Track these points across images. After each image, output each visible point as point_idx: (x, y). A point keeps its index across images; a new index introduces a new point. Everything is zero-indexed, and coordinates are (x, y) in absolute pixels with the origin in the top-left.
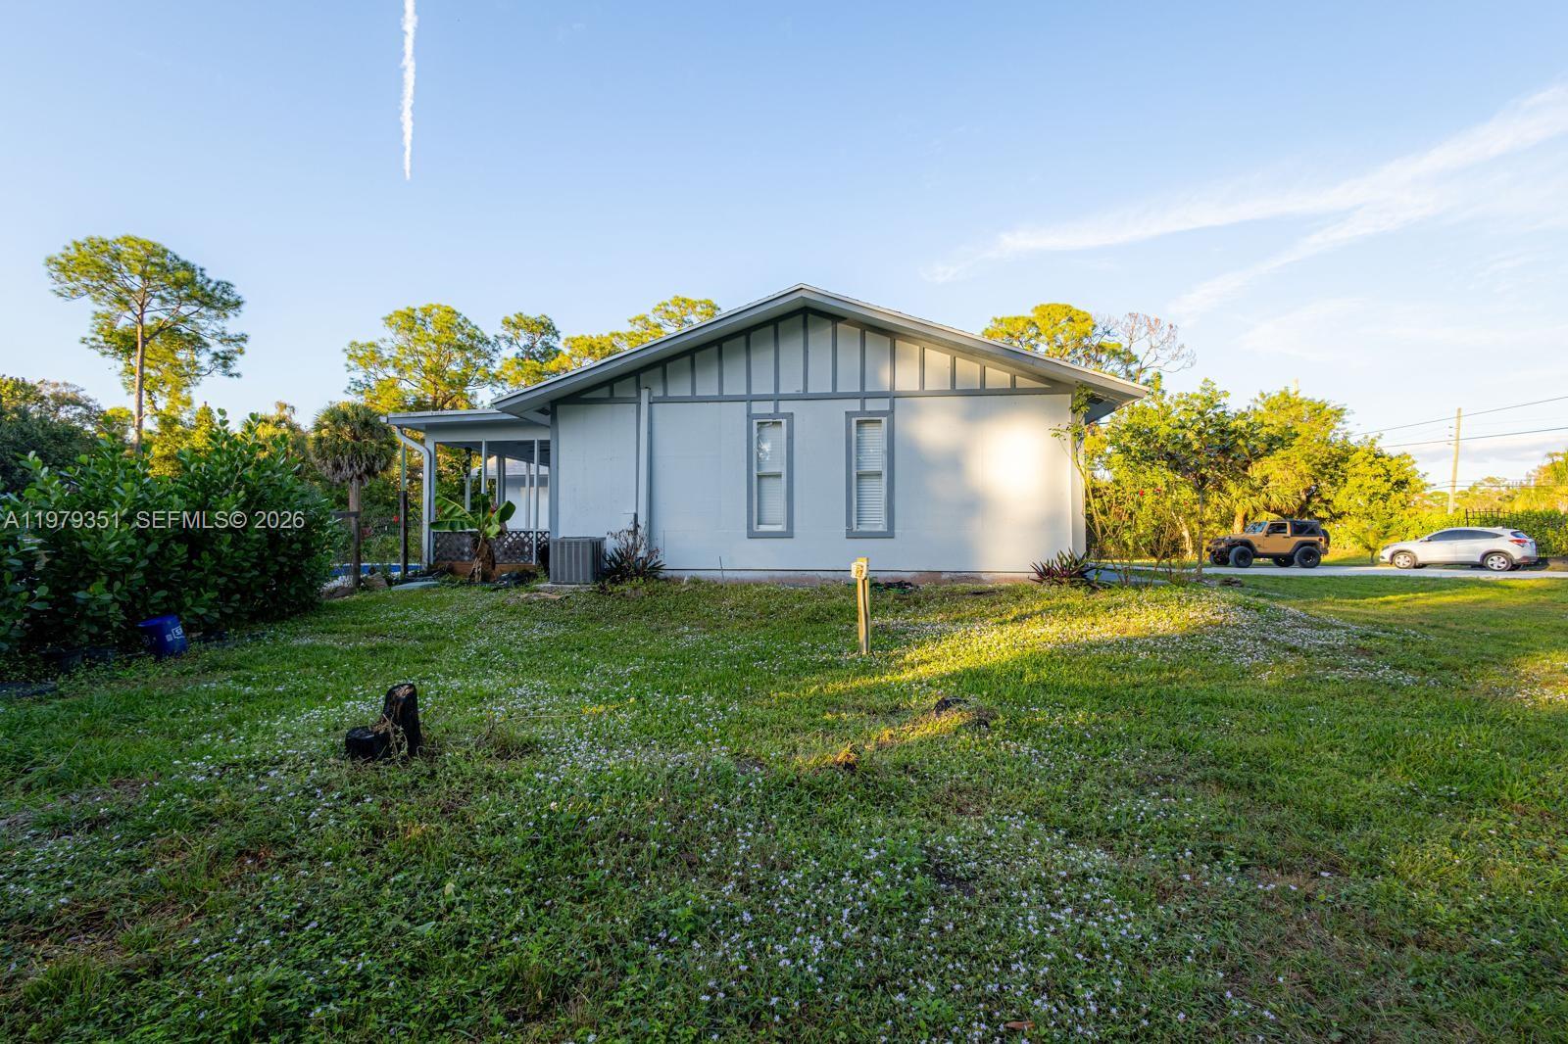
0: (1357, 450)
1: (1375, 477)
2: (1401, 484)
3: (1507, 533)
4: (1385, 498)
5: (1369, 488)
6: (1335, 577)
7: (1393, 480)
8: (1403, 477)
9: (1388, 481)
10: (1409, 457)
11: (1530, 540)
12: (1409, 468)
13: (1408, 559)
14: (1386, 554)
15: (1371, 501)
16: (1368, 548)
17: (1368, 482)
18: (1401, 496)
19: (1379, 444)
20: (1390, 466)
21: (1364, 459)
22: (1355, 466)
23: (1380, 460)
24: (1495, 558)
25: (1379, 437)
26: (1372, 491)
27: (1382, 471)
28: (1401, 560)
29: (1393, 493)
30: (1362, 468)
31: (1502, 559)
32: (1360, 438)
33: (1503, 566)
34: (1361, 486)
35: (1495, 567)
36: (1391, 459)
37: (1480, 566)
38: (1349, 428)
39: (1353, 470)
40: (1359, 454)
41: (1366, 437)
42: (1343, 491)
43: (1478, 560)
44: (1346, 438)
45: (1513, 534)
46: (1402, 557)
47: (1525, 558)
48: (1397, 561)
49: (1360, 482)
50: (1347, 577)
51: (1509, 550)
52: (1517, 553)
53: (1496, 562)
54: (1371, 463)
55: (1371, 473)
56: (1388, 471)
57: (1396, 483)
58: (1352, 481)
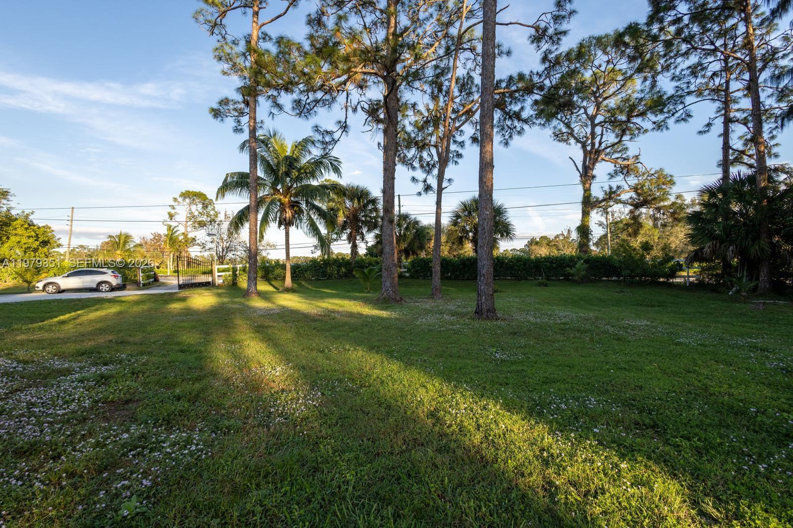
0: (16, 219)
1: (29, 237)
2: (45, 243)
3: (110, 271)
4: (35, 250)
5: (25, 244)
6: (8, 304)
7: (40, 240)
8: (46, 239)
9: (37, 240)
10: (50, 228)
11: (120, 275)
12: (50, 234)
13: (54, 287)
14: (40, 285)
15: (25, 252)
16: (26, 281)
17: (24, 240)
18: (45, 250)
19: (31, 217)
20: (40, 232)
21: (22, 225)
22: (15, 229)
23: (32, 227)
24: (103, 285)
25: (32, 213)
26: (27, 246)
27: (33, 234)
28: (50, 288)
29: (40, 248)
30: (20, 231)
31: (107, 286)
32: (19, 212)
33: (108, 289)
34: (19, 242)
35: (104, 290)
36: (39, 228)
37: (96, 290)
38: (12, 204)
39: (14, 232)
40: (18, 222)
41: (23, 212)
42: (6, 245)
43: (95, 286)
44: (9, 210)
45: (112, 272)
46: (51, 286)
47: (118, 284)
48: (47, 289)
49: (19, 240)
50: (17, 303)
51: (109, 280)
52: (114, 282)
53: (104, 287)
54: (26, 229)
55: (26, 235)
56: (37, 235)
57: (42, 242)
58: (13, 238)
